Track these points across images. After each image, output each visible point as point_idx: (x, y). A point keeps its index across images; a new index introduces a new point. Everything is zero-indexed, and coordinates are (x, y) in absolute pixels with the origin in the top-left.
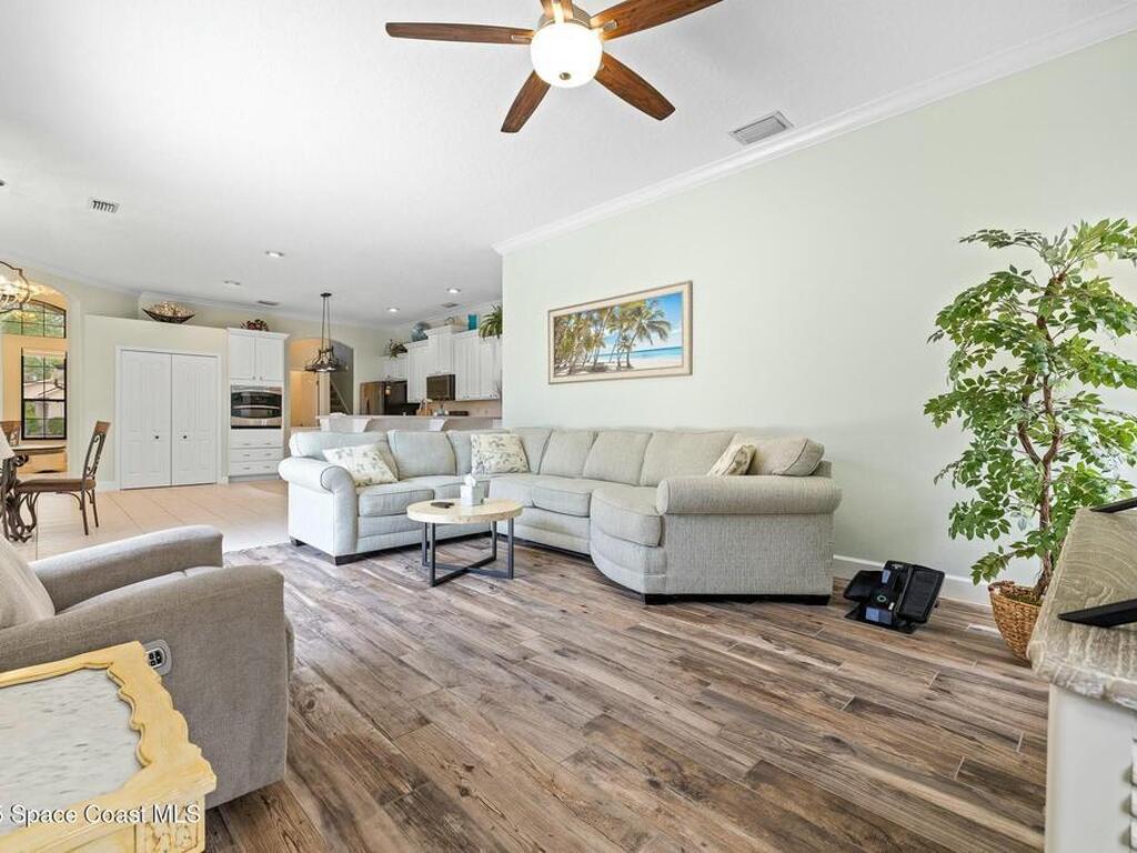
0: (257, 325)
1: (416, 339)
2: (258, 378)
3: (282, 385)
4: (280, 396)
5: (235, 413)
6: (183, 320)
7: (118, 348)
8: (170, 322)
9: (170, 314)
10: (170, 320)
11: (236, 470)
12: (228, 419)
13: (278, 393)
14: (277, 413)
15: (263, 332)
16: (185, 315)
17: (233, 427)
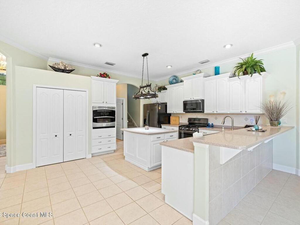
0: (104, 75)
1: (171, 83)
2: (105, 102)
3: (115, 106)
4: (115, 111)
5: (95, 120)
6: (70, 71)
7: (35, 86)
8: (63, 72)
9: (63, 68)
10: (63, 71)
11: (95, 151)
12: (91, 124)
13: (114, 110)
14: (113, 120)
15: (107, 79)
16: (71, 69)
17: (94, 128)
